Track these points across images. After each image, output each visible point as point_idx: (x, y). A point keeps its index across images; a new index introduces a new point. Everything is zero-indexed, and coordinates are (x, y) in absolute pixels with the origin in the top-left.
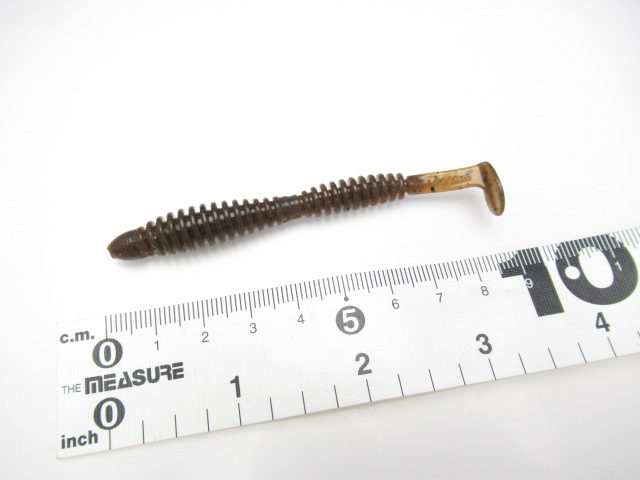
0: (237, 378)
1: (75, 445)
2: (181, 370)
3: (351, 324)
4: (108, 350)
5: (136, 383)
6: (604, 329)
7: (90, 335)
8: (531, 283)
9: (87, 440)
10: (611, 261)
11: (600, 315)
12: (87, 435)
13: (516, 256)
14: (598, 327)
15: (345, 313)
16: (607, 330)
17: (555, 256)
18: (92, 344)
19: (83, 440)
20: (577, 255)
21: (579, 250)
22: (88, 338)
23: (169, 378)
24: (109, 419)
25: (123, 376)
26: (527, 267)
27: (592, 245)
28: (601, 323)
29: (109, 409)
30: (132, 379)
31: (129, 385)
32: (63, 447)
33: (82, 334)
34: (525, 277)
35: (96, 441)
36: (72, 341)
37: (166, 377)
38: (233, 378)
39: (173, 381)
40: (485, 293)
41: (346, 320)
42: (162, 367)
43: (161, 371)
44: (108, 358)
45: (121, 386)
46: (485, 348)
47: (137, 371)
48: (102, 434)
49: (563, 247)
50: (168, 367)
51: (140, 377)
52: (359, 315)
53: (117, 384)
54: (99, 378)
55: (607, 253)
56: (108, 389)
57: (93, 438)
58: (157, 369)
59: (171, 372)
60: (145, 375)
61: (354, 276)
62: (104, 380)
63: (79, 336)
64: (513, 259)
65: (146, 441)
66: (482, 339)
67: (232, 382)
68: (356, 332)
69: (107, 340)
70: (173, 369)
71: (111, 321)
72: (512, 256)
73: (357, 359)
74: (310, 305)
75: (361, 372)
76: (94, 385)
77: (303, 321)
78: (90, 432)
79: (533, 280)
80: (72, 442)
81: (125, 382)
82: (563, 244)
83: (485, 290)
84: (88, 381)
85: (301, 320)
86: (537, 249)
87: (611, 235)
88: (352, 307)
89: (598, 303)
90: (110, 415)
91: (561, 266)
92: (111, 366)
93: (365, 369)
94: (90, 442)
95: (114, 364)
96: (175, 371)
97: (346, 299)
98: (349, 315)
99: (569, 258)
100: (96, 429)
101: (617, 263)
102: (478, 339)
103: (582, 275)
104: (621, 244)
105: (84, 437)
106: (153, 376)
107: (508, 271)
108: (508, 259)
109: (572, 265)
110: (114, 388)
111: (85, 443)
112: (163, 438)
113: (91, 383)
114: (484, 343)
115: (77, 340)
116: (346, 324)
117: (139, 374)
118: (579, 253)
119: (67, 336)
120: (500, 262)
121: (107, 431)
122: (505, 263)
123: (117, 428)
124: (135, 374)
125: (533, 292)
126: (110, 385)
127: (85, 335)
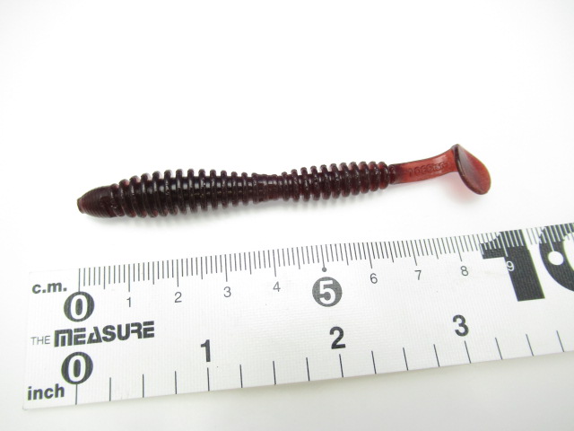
0: (208, 342)
1: (41, 397)
2: (152, 329)
3: (327, 296)
4: (79, 303)
5: (105, 339)
7: (63, 287)
8: (513, 266)
9: (54, 393)
12: (54, 388)
13: (499, 237)
15: (322, 283)
17: (538, 240)
18: (65, 295)
19: (49, 393)
20: (562, 240)
21: (565, 235)
22: (60, 290)
23: (140, 337)
24: (77, 373)
25: (93, 331)
26: (510, 249)
30: (102, 335)
31: (99, 340)
32: (30, 398)
33: (54, 285)
34: (506, 260)
35: (62, 395)
36: (44, 291)
37: (136, 335)
38: (204, 342)
39: (143, 339)
40: (465, 273)
41: (322, 291)
42: (133, 325)
43: (132, 328)
44: (79, 311)
45: (91, 341)
46: (462, 330)
47: (107, 327)
48: (69, 388)
49: (548, 230)
50: (138, 325)
51: (110, 334)
52: (336, 287)
53: (87, 339)
54: (69, 332)
56: (77, 343)
57: (60, 392)
58: (128, 326)
59: (142, 330)
60: (116, 331)
61: (333, 248)
62: (74, 334)
63: (52, 287)
64: (495, 240)
65: (112, 399)
66: (459, 321)
67: (202, 346)
68: (333, 304)
69: (79, 293)
70: (143, 327)
71: (85, 274)
72: (494, 237)
73: (332, 332)
74: (287, 273)
75: (335, 346)
76: (64, 338)
77: (278, 289)
78: (57, 385)
79: (515, 266)
80: (38, 394)
81: (95, 337)
82: (547, 227)
83: (464, 270)
84: (57, 333)
85: (277, 287)
86: (520, 231)
88: (329, 279)
90: (77, 370)
91: (545, 250)
92: (82, 320)
93: (339, 343)
94: (57, 396)
95: (85, 318)
96: (146, 330)
97: (324, 270)
98: (326, 287)
99: (553, 243)
100: (63, 383)
102: (455, 320)
103: (566, 262)
105: (51, 390)
106: (124, 334)
107: (490, 252)
108: (490, 240)
109: (556, 250)
110: (84, 342)
111: (51, 396)
112: (130, 397)
113: (61, 335)
114: (460, 325)
115: (49, 291)
116: (322, 296)
117: (109, 330)
118: (564, 238)
119: (39, 286)
120: (482, 242)
121: (75, 386)
122: (487, 244)
123: (84, 383)
124: (105, 330)
125: (513, 276)
126: (79, 339)
127: (57, 287)
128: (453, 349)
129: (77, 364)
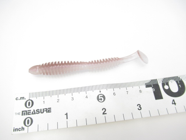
0: (67, 113)
1: (17, 131)
2: (51, 110)
3: (101, 99)
4: (29, 103)
5: (37, 113)
6: (174, 104)
7: (25, 98)
8: (154, 90)
9: (21, 129)
10: (178, 84)
11: (173, 100)
12: (21, 128)
13: (150, 81)
14: (173, 104)
15: (100, 96)
16: (175, 105)
17: (162, 82)
18: (25, 101)
19: (20, 129)
20: (168, 82)
21: (169, 80)
23: (47, 112)
24: (28, 123)
25: (33, 111)
26: (153, 85)
27: (173, 79)
28: (173, 103)
29: (28, 120)
30: (36, 112)
32: (14, 131)
34: (152, 88)
35: (24, 130)
37: (46, 112)
39: (48, 113)
40: (141, 92)
41: (100, 98)
42: (45, 109)
43: (45, 110)
44: (29, 105)
45: (32, 114)
46: (140, 108)
47: (37, 110)
48: (26, 128)
49: (164, 79)
50: (47, 109)
51: (38, 112)
52: (104, 97)
53: (31, 113)
54: (26, 111)
55: (177, 82)
56: (28, 114)
57: (23, 129)
58: (43, 109)
59: (48, 110)
60: (40, 111)
61: (103, 85)
63: (21, 98)
65: (39, 131)
67: (65, 114)
68: (103, 102)
69: (29, 100)
70: (48, 109)
71: (31, 95)
72: (149, 81)
73: (103, 110)
74: (89, 93)
75: (103, 114)
76: (24, 113)
77: (87, 98)
78: (22, 127)
79: (155, 89)
81: (34, 113)
82: (164, 78)
83: (140, 91)
84: (23, 112)
85: (87, 97)
86: (157, 79)
87: (179, 77)
88: (102, 94)
89: (173, 97)
91: (163, 85)
92: (30, 108)
93: (105, 113)
94: (22, 130)
95: (31, 107)
97: (100, 92)
98: (101, 97)
99: (166, 83)
100: (24, 126)
101: (180, 85)
102: (138, 105)
103: (169, 88)
104: (181, 79)
105: (20, 128)
106: (42, 111)
107: (148, 86)
109: (166, 85)
111: (20, 130)
112: (44, 130)
114: (139, 107)
115: (21, 99)
116: (100, 99)
117: (38, 110)
118: (169, 81)
119: (18, 98)
120: (145, 83)
121: (27, 127)
122: (147, 83)
123: (30, 126)
124: (37, 111)
125: (154, 92)
126: (29, 113)
127: (23, 98)
128: (137, 114)
129: (28, 121)
